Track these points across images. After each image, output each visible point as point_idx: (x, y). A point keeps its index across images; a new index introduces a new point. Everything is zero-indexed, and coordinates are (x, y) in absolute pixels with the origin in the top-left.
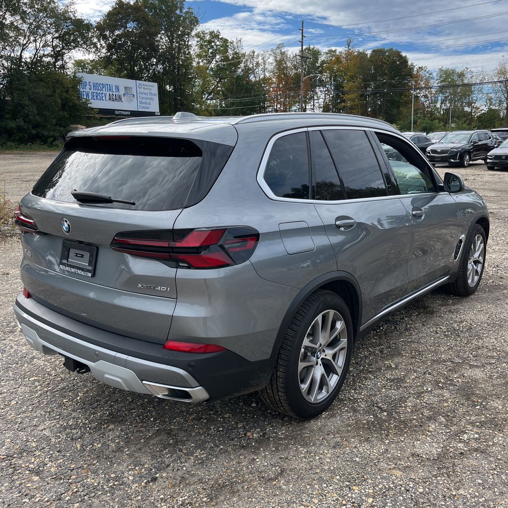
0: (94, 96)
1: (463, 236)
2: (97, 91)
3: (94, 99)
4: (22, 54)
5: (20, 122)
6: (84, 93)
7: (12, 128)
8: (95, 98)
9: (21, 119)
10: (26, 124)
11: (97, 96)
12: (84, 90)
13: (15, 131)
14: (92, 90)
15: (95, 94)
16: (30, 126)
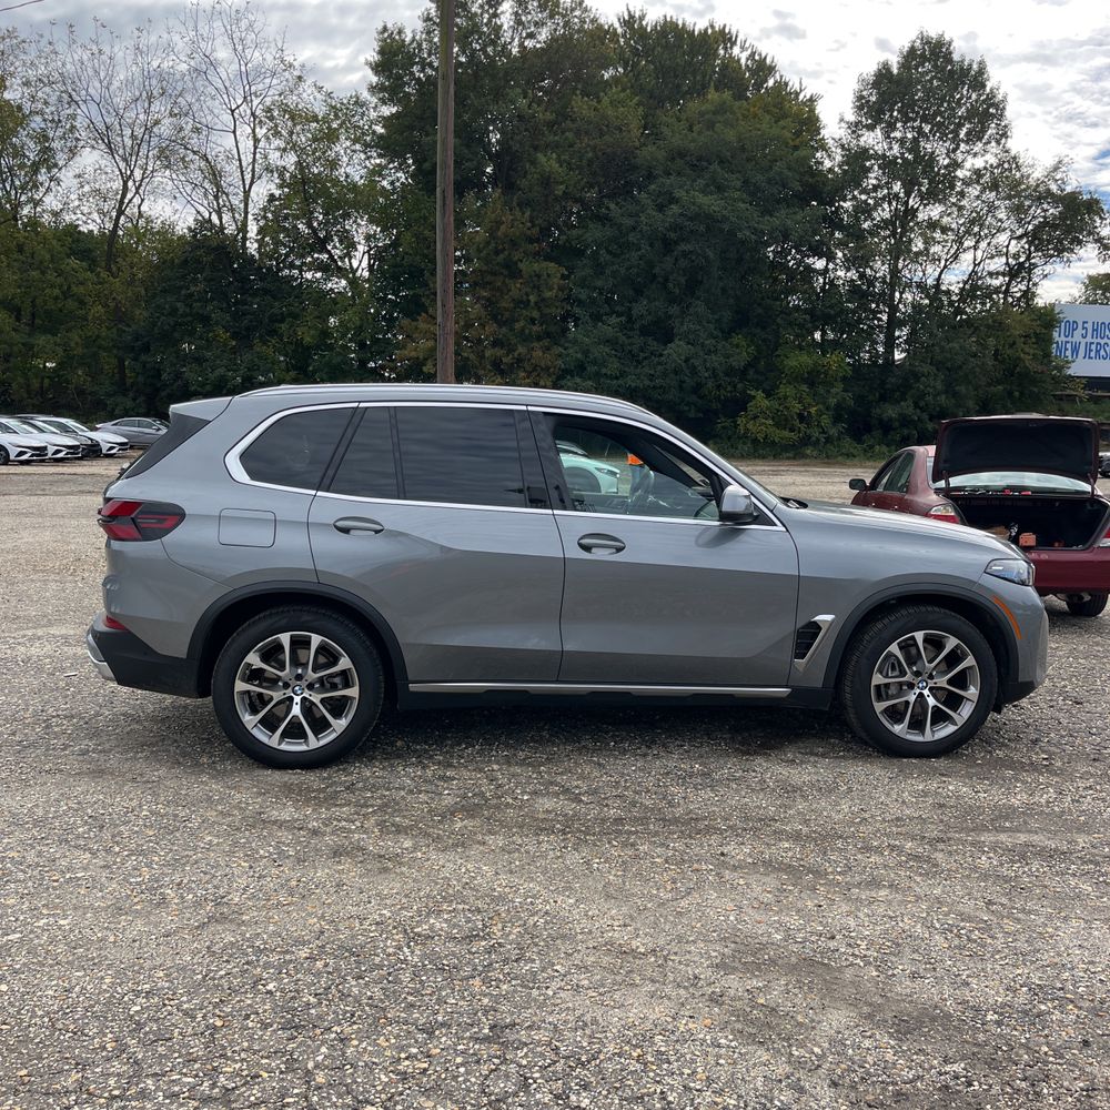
0: (1091, 350)
1: (829, 618)
2: (1099, 340)
3: (1090, 358)
4: (943, 276)
5: (907, 407)
6: (1069, 346)
7: (891, 419)
8: (1093, 354)
9: (910, 402)
10: (918, 411)
11: (1098, 351)
12: (1069, 339)
13: (897, 424)
14: (1089, 339)
15: (1093, 347)
16: (925, 416)
